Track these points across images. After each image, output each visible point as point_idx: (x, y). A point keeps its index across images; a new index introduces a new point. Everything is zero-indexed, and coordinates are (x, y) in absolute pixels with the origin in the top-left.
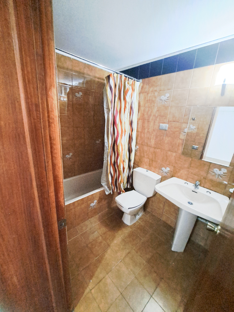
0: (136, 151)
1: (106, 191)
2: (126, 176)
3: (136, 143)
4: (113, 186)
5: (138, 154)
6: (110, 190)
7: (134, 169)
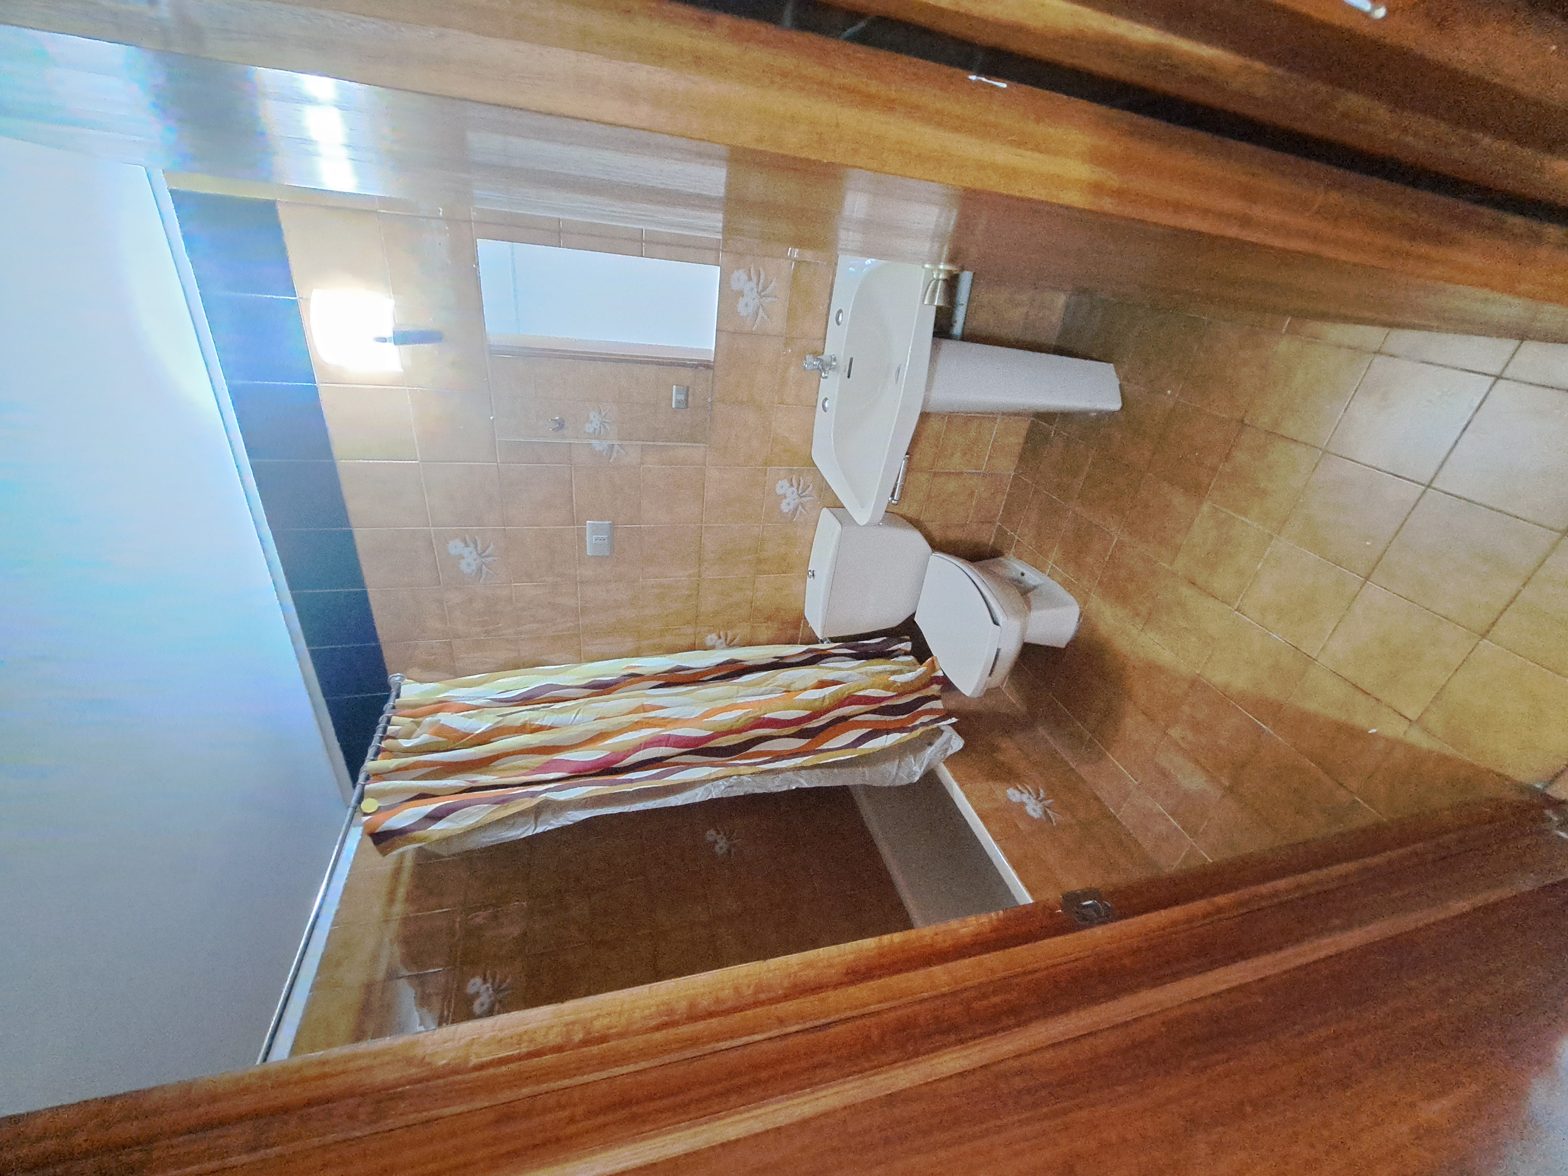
0: (730, 645)
1: (950, 752)
2: (859, 666)
3: (692, 648)
4: (917, 723)
5: (742, 631)
6: (939, 732)
7: (819, 635)
